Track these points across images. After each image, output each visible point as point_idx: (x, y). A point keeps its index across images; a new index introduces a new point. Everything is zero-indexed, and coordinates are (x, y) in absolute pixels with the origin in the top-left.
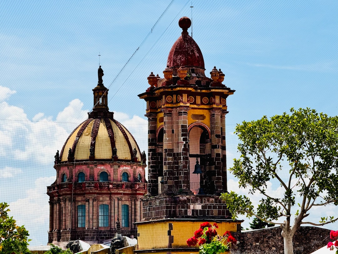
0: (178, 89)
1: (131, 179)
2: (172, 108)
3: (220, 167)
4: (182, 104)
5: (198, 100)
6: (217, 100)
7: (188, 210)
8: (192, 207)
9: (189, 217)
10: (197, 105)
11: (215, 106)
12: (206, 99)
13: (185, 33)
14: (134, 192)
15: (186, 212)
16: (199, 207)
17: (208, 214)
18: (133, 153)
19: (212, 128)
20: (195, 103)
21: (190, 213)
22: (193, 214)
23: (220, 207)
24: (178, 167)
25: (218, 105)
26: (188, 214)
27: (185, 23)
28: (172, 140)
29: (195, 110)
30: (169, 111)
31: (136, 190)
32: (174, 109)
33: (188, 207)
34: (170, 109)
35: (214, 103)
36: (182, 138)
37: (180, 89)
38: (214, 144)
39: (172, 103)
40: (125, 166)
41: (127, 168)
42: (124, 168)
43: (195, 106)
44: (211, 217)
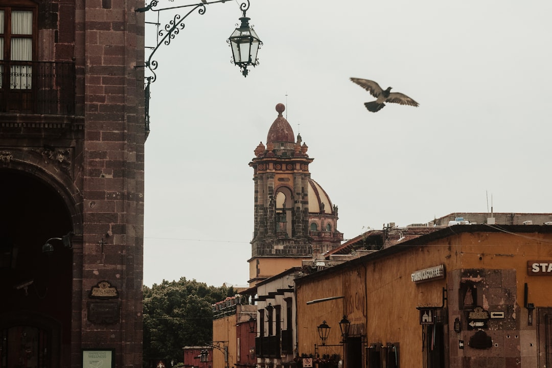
0: (265, 159)
1: (319, 228)
2: (263, 174)
3: (300, 217)
4: (268, 171)
5: (284, 167)
6: (298, 167)
7: (272, 250)
8: (275, 247)
9: (272, 255)
10: (283, 171)
11: (295, 171)
12: (289, 167)
13: (280, 115)
14: (321, 239)
15: (270, 251)
16: (281, 247)
17: (289, 252)
18: (322, 206)
19: (294, 188)
20: (281, 169)
21: (274, 252)
22: (276, 252)
23: (298, 248)
24: (267, 218)
25: (299, 170)
26: (272, 253)
27: (280, 108)
28: (263, 198)
29: (281, 175)
30: (261, 176)
31: (322, 238)
32: (264, 175)
33: (272, 248)
34: (261, 175)
35: (296, 169)
36: (269, 196)
37: (266, 159)
38: (296, 200)
39: (263, 170)
40: (314, 217)
41: (315, 219)
42: (313, 219)
43: (281, 172)
44: (290, 255)
